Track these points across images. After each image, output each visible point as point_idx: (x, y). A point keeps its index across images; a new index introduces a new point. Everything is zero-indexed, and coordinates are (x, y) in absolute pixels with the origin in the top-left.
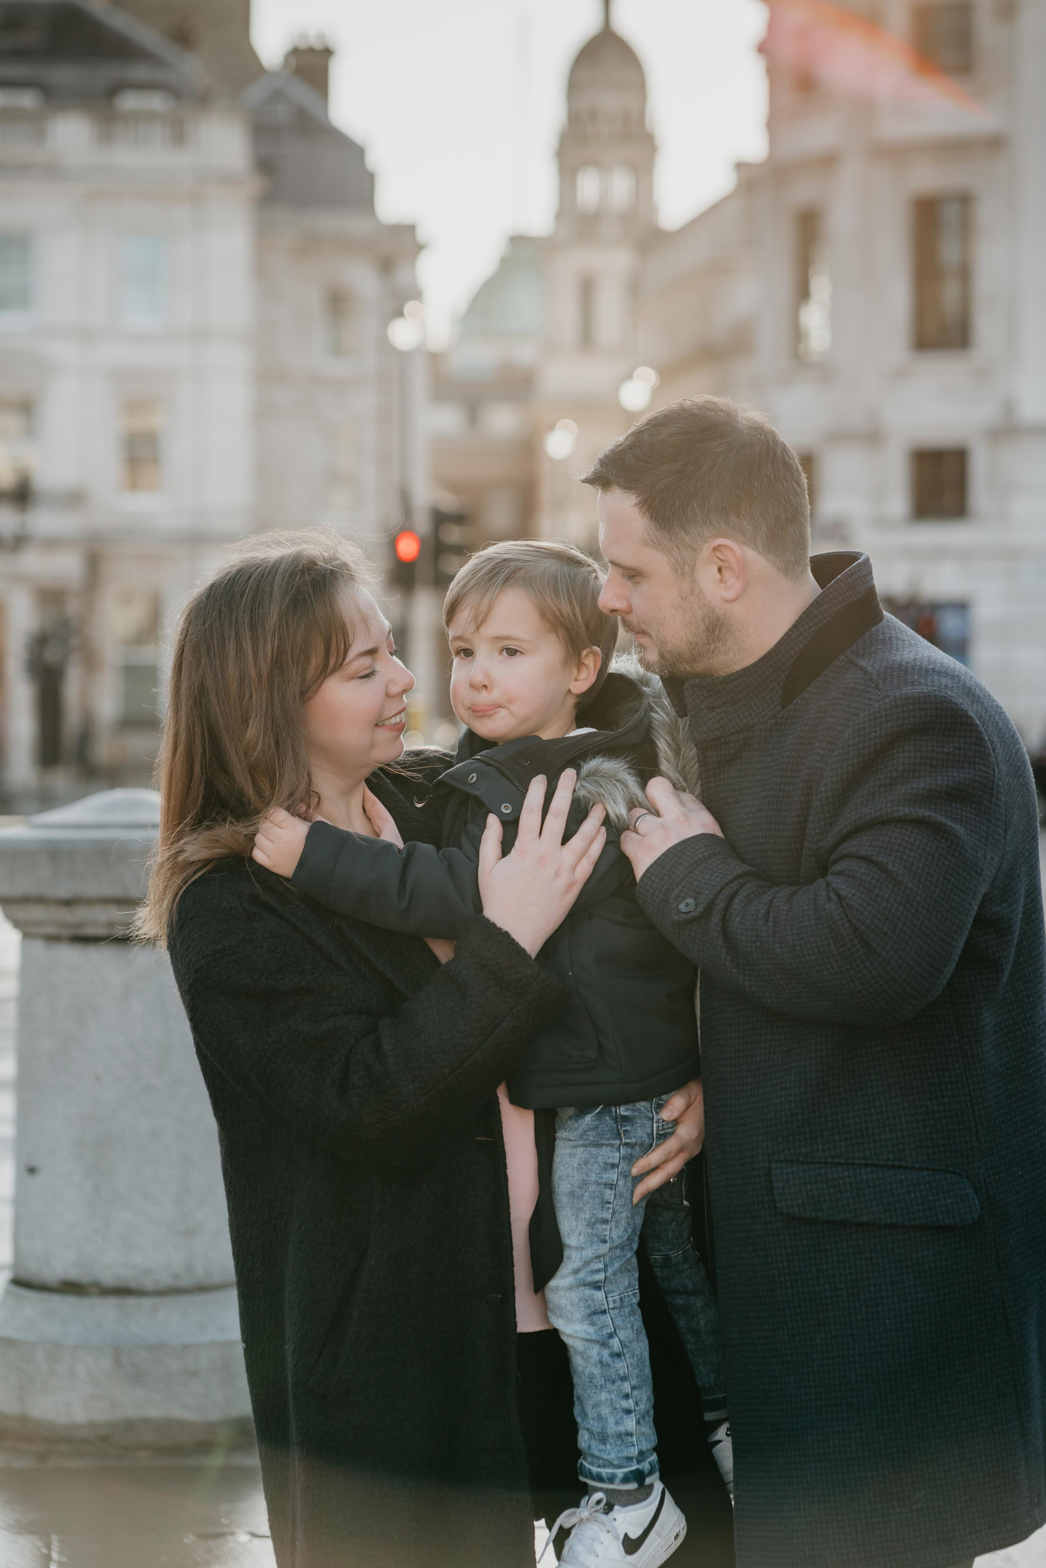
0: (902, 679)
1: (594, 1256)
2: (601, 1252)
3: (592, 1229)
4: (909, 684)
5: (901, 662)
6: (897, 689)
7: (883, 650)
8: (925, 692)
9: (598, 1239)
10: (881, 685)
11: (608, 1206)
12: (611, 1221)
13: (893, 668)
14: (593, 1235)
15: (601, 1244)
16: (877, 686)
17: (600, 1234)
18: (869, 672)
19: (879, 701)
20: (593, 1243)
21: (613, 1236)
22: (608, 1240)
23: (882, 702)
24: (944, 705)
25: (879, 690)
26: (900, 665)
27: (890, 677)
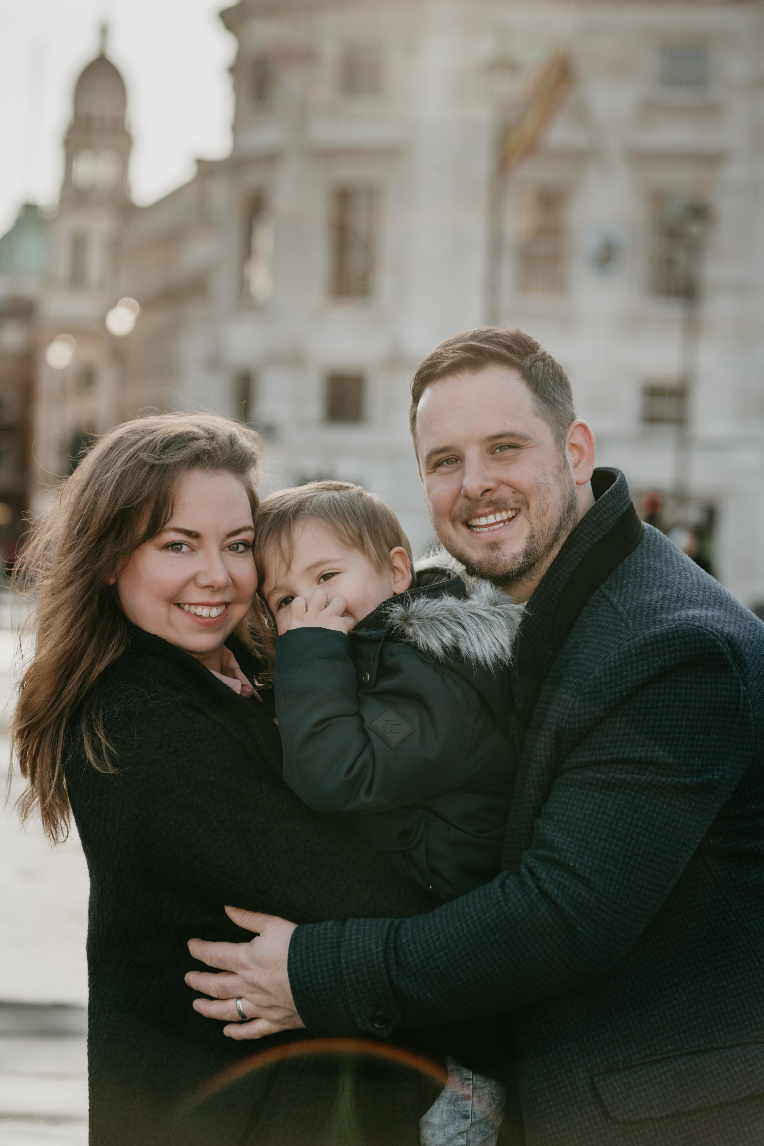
0: (651, 618)
1: (456, 1133)
2: (463, 1128)
3: (454, 1106)
4: (658, 622)
5: (651, 601)
6: (646, 628)
7: (634, 584)
8: (672, 628)
9: (460, 1115)
10: (631, 624)
11: (468, 1082)
12: (473, 1096)
13: (643, 608)
14: (455, 1112)
15: (462, 1121)
16: (627, 625)
17: (462, 1110)
18: (620, 611)
19: (629, 640)
20: (455, 1119)
21: (476, 1111)
22: (470, 1115)
23: (631, 641)
24: (693, 638)
25: (629, 629)
26: (649, 605)
27: (639, 616)
